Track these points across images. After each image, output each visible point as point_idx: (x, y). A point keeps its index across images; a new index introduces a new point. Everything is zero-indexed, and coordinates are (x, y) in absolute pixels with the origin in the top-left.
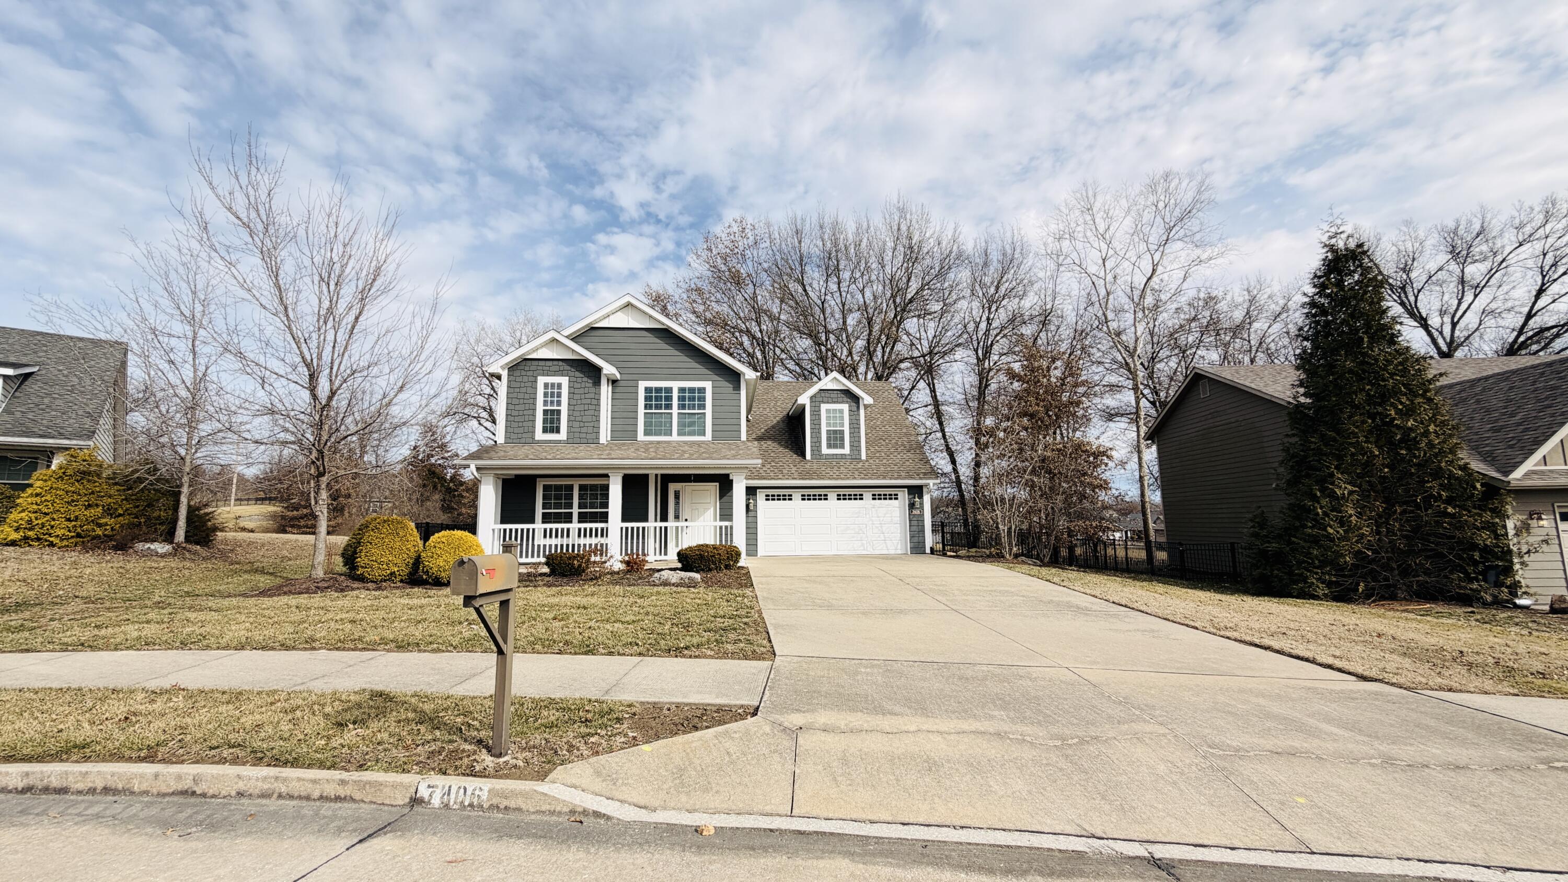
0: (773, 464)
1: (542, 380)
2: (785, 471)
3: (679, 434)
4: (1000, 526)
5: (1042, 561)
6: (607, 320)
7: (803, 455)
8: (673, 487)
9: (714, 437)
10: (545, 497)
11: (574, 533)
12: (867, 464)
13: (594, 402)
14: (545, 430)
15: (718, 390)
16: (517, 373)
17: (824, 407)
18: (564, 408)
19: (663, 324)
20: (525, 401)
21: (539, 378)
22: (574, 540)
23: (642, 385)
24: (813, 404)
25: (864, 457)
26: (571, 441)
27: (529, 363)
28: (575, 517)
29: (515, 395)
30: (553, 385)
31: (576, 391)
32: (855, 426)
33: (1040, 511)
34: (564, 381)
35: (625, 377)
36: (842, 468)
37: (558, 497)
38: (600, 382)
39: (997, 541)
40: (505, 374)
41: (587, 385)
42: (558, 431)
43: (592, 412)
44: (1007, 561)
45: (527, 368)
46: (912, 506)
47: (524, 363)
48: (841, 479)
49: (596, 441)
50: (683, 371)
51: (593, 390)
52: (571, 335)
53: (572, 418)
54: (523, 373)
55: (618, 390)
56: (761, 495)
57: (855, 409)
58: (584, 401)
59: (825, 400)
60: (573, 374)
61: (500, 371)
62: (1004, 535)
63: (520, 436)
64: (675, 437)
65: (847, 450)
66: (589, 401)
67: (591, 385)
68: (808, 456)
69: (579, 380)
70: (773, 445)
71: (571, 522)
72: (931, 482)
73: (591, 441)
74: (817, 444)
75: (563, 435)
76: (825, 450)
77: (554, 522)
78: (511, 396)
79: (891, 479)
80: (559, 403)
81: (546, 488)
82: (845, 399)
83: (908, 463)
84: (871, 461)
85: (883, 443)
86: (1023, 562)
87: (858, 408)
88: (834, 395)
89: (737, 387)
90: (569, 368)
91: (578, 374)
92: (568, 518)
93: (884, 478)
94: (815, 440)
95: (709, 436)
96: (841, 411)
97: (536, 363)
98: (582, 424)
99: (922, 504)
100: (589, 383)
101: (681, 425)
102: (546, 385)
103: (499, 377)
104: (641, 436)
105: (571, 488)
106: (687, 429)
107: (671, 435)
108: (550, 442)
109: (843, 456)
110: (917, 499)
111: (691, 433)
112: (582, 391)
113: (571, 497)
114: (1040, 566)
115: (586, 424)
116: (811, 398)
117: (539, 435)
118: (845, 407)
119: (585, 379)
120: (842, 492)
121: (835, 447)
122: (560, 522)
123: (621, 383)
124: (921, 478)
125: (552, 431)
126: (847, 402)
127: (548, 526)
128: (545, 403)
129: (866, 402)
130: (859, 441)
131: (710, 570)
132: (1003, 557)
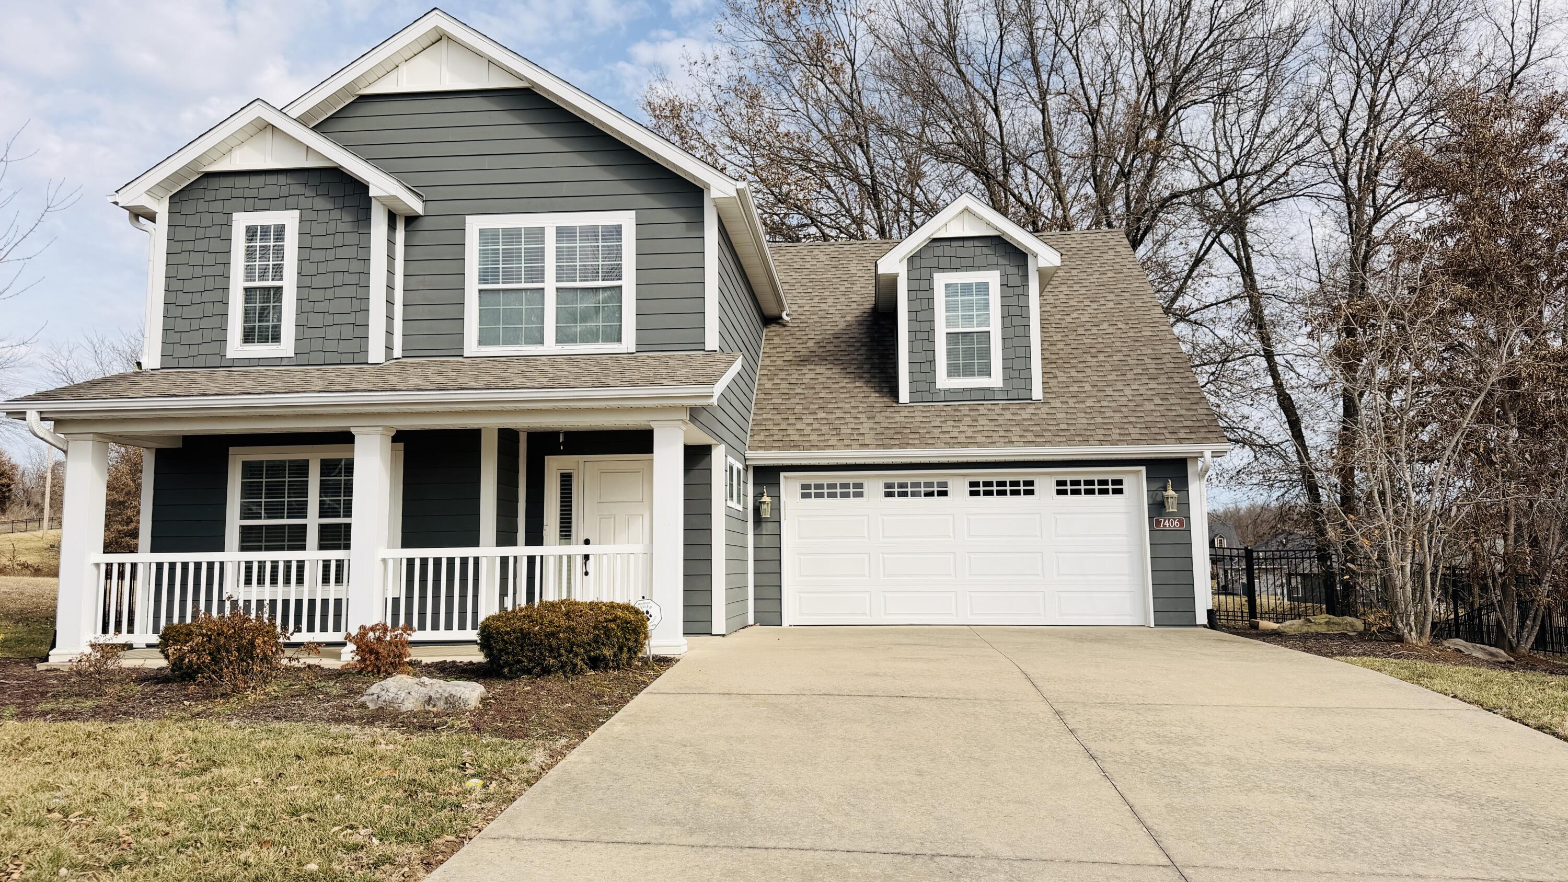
0: (821, 415)
1: (241, 221)
2: (845, 430)
3: (559, 341)
4: (1393, 557)
5: (1511, 650)
6: (394, 74)
7: (893, 392)
8: (554, 466)
9: (642, 346)
10: (248, 490)
11: (313, 574)
12: (1045, 409)
13: (356, 266)
14: (248, 337)
15: (648, 231)
16: (188, 207)
17: (941, 280)
18: (289, 284)
19: (520, 78)
20: (207, 271)
21: (236, 216)
22: (312, 590)
23: (474, 225)
24: (916, 274)
25: (1037, 393)
26: (303, 359)
27: (215, 183)
28: (312, 536)
29: (183, 258)
30: (265, 230)
31: (317, 243)
32: (1017, 321)
33: (1507, 518)
34: (290, 220)
35: (434, 208)
36: (982, 421)
37: (275, 490)
38: (368, 219)
39: (1386, 597)
40: (162, 209)
41: (342, 227)
42: (276, 338)
43: (350, 291)
44: (1413, 653)
45: (210, 195)
46: (1157, 508)
47: (204, 184)
48: (979, 445)
49: (359, 357)
50: (565, 189)
51: (352, 238)
52: (309, 114)
53: (307, 306)
54: (202, 206)
55: (418, 238)
56: (789, 486)
57: (1015, 280)
58: (333, 266)
59: (944, 262)
60: (307, 203)
61: (150, 204)
62: (1403, 582)
63: (194, 350)
64: (550, 346)
65: (996, 380)
66: (342, 265)
67: (347, 227)
68: (904, 395)
69: (323, 216)
70: (829, 374)
71: (303, 548)
72: (1207, 450)
73: (347, 358)
74: (926, 367)
75: (286, 347)
76: (943, 381)
77: (268, 549)
78: (176, 259)
79: (1101, 442)
80: (278, 271)
81: (250, 469)
82: (993, 259)
83: (1149, 406)
84: (1056, 403)
85: (1092, 362)
86: (1460, 657)
87: (1025, 276)
88: (963, 251)
89: (698, 222)
90: (298, 189)
91: (320, 203)
92: (296, 538)
93: (1086, 441)
94: (920, 357)
95: (629, 342)
96: (983, 288)
97: (229, 182)
98: (329, 320)
99: (1184, 504)
100: (342, 221)
101: (566, 317)
102: (251, 232)
103: (152, 217)
104: (472, 346)
105: (301, 468)
106: (579, 327)
107: (541, 342)
108: (260, 362)
109: (985, 394)
110: (1170, 492)
111: (590, 337)
112: (328, 242)
113: (303, 490)
114: (1507, 666)
115: (338, 319)
116: (911, 260)
117: (236, 347)
118: (993, 278)
119: (336, 214)
120: (982, 475)
121: (968, 372)
122: (281, 548)
123: (426, 223)
124: (1180, 441)
125: (264, 339)
126: (996, 267)
127: (255, 556)
128: (249, 271)
129: (1042, 263)
130: (1028, 358)
131: (546, 671)
132: (1400, 639)
